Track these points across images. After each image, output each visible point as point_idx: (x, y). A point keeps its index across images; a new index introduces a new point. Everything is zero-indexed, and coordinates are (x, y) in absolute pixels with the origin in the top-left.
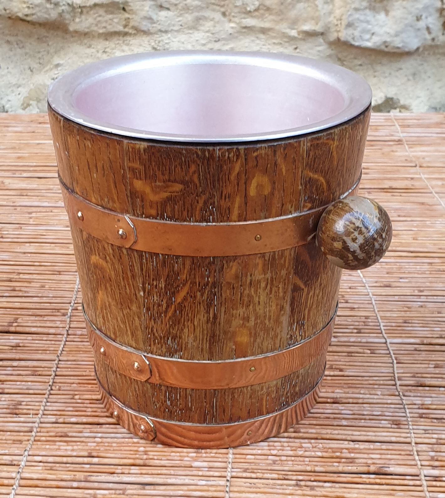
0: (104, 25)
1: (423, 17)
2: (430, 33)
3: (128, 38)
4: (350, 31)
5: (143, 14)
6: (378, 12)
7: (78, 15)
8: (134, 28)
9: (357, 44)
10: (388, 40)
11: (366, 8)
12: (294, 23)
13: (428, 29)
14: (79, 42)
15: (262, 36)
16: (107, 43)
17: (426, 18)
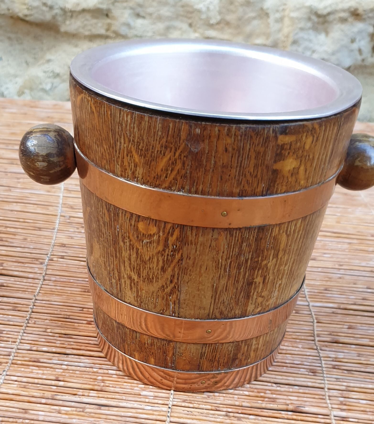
0: (89, 28)
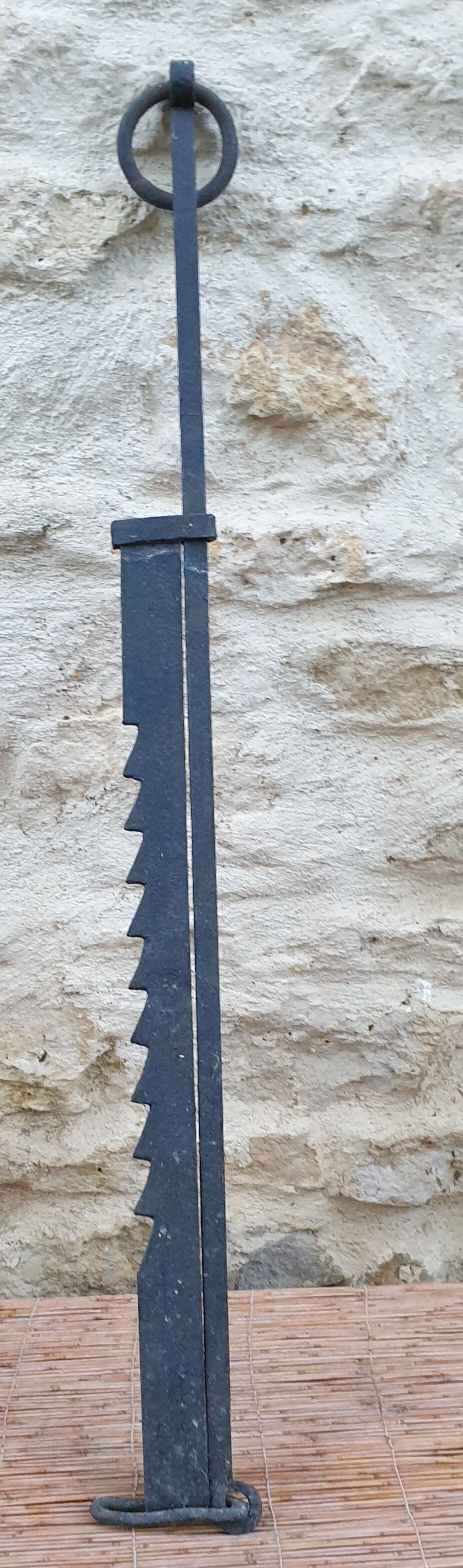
1: (433, 1170)
2: (440, 1184)
3: (102, 1197)
4: (355, 1186)
5: (120, 1175)
6: (384, 1167)
7: (45, 1175)
8: (109, 1188)
9: (360, 1200)
10: (395, 1195)
11: (371, 1164)
12: (290, 1179)
13: (438, 1180)
14: (40, 1199)
15: (255, 1192)
16: (75, 1201)
17: (436, 1170)
